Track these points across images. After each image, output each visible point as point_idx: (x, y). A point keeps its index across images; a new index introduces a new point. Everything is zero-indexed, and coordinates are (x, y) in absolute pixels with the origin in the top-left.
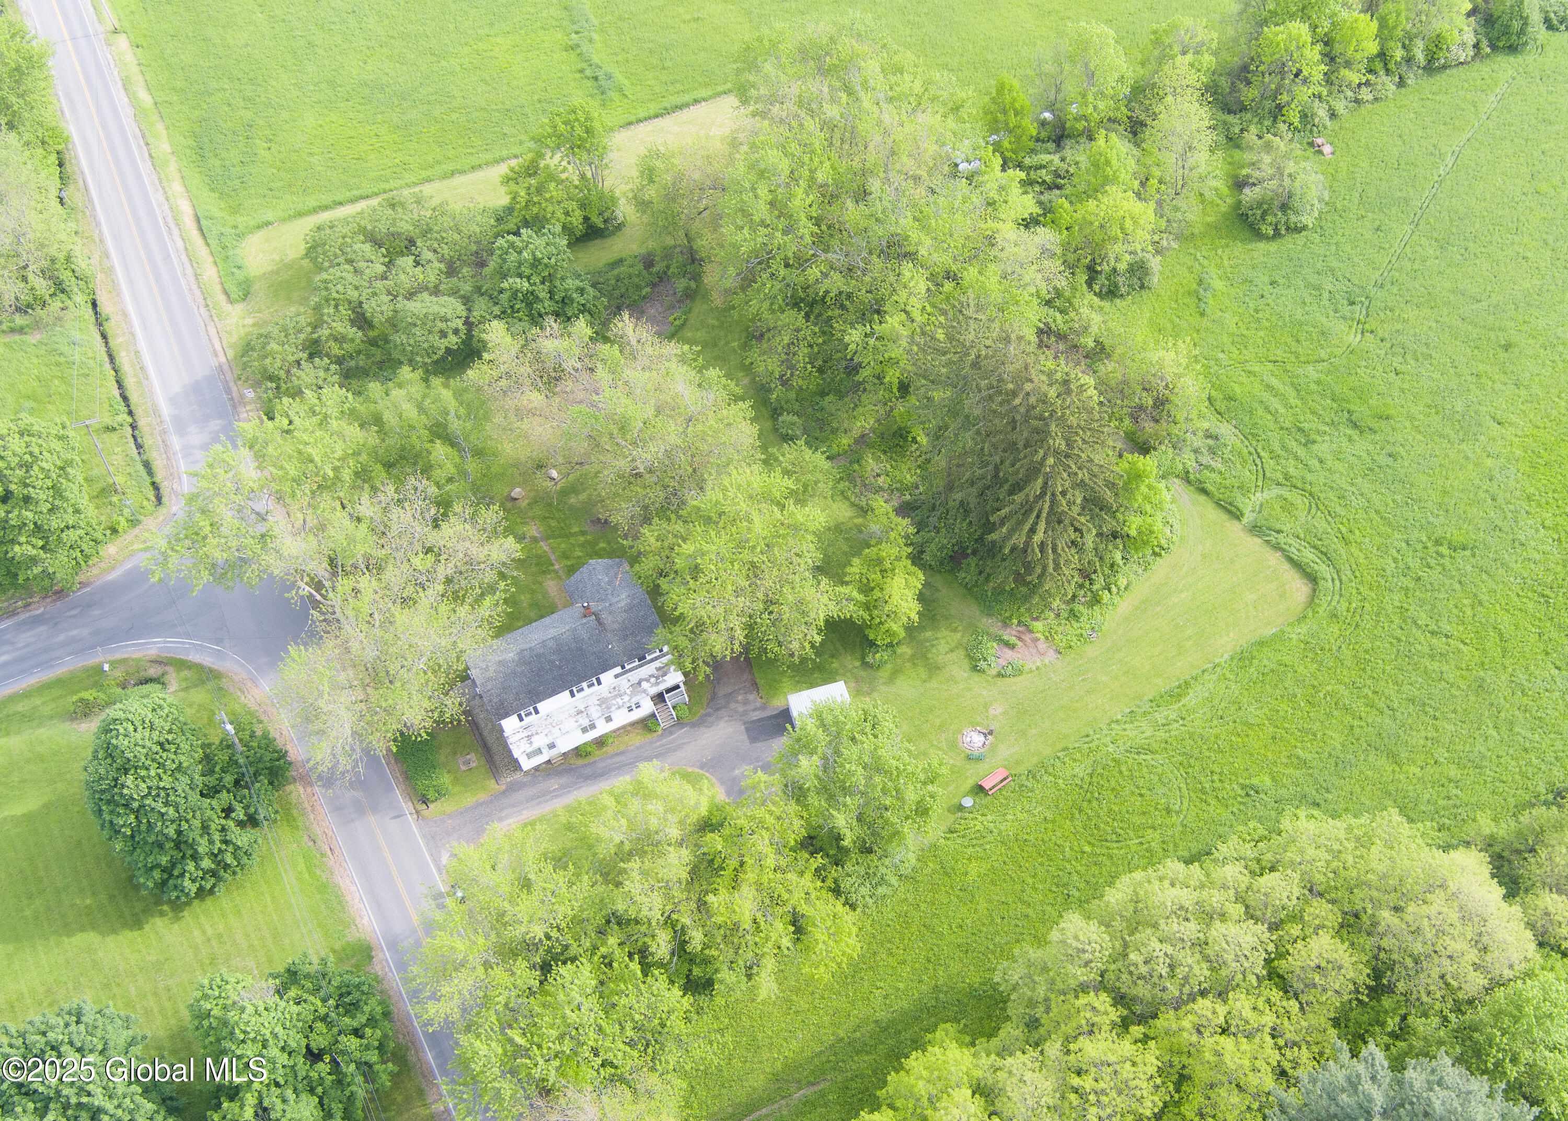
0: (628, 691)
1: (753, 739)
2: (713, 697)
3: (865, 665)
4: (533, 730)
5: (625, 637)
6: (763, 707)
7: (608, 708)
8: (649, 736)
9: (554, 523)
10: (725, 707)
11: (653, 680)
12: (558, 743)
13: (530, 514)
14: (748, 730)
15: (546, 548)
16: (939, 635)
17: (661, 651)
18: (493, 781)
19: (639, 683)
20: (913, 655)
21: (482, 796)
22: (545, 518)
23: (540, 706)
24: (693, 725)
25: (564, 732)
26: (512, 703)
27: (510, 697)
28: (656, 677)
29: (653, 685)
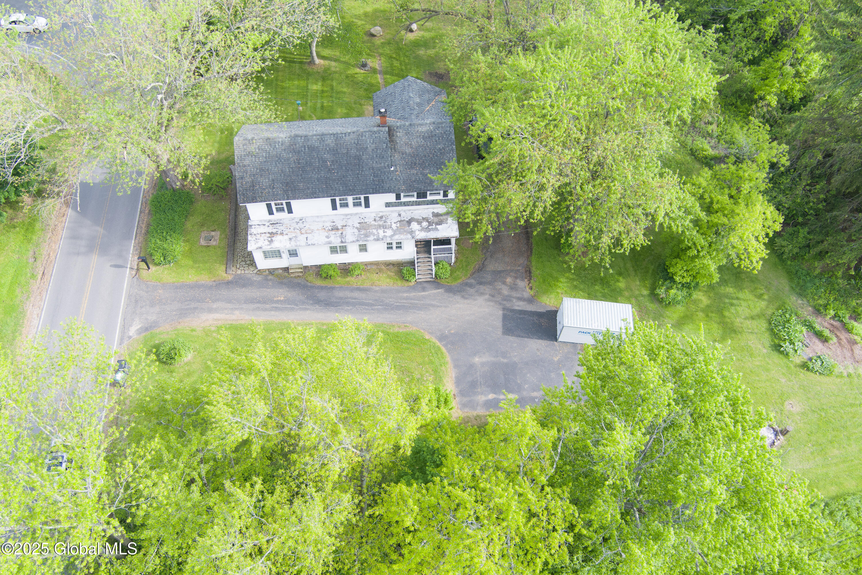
0: (394, 226)
1: (507, 331)
2: (481, 269)
3: (654, 296)
4: (280, 228)
5: (412, 165)
6: (531, 300)
7: (366, 236)
8: (400, 283)
9: (396, 64)
10: (490, 283)
11: (425, 224)
12: (301, 252)
13: (381, 51)
14: (505, 317)
15: (380, 81)
16: (741, 295)
17: (445, 195)
18: (223, 268)
19: (409, 222)
20: (708, 306)
21: (205, 278)
22: (391, 57)
23: (295, 204)
24: (450, 290)
25: (309, 243)
26: (264, 189)
27: (265, 181)
28: (429, 222)
29: (423, 229)
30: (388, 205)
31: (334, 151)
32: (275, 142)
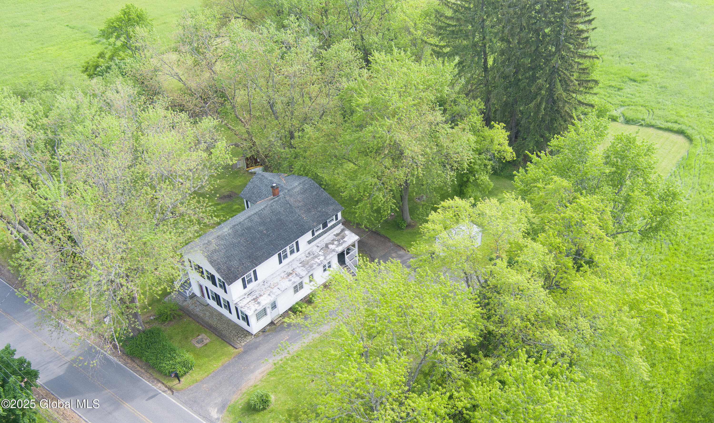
0: (320, 254)
4: (257, 293)
5: (309, 211)
7: (310, 269)
11: (336, 243)
12: (278, 302)
17: (336, 219)
18: (231, 348)
19: (327, 246)
21: (225, 360)
23: (258, 271)
25: (283, 290)
26: (238, 268)
27: (235, 263)
28: (337, 240)
29: (338, 246)
30: (309, 242)
31: (263, 223)
32: (224, 236)
